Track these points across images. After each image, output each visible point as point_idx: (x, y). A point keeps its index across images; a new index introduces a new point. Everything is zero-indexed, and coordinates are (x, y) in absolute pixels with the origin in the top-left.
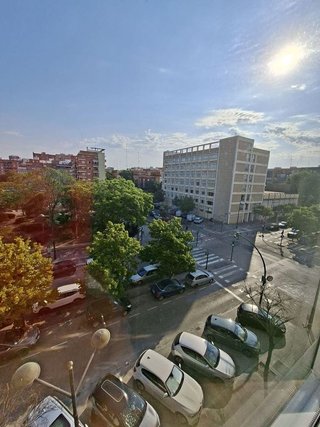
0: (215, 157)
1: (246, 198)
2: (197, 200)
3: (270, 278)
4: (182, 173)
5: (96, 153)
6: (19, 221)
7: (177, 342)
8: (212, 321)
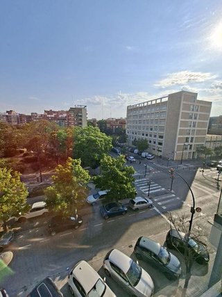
0: (164, 109)
1: (190, 140)
2: (150, 142)
3: (199, 210)
4: (140, 122)
5: (81, 109)
6: (25, 155)
7: (107, 258)
8: (141, 243)
